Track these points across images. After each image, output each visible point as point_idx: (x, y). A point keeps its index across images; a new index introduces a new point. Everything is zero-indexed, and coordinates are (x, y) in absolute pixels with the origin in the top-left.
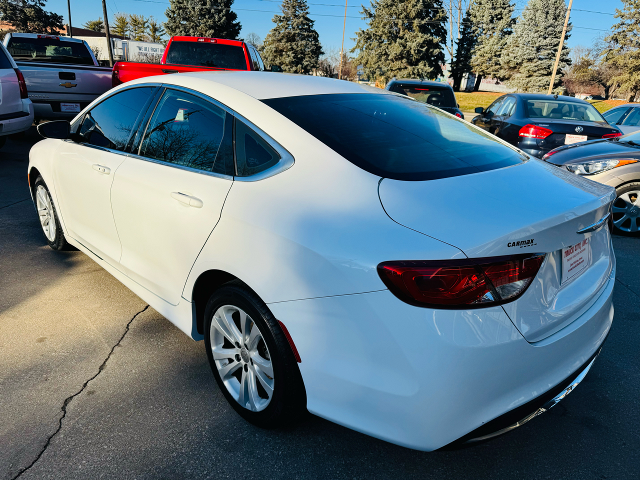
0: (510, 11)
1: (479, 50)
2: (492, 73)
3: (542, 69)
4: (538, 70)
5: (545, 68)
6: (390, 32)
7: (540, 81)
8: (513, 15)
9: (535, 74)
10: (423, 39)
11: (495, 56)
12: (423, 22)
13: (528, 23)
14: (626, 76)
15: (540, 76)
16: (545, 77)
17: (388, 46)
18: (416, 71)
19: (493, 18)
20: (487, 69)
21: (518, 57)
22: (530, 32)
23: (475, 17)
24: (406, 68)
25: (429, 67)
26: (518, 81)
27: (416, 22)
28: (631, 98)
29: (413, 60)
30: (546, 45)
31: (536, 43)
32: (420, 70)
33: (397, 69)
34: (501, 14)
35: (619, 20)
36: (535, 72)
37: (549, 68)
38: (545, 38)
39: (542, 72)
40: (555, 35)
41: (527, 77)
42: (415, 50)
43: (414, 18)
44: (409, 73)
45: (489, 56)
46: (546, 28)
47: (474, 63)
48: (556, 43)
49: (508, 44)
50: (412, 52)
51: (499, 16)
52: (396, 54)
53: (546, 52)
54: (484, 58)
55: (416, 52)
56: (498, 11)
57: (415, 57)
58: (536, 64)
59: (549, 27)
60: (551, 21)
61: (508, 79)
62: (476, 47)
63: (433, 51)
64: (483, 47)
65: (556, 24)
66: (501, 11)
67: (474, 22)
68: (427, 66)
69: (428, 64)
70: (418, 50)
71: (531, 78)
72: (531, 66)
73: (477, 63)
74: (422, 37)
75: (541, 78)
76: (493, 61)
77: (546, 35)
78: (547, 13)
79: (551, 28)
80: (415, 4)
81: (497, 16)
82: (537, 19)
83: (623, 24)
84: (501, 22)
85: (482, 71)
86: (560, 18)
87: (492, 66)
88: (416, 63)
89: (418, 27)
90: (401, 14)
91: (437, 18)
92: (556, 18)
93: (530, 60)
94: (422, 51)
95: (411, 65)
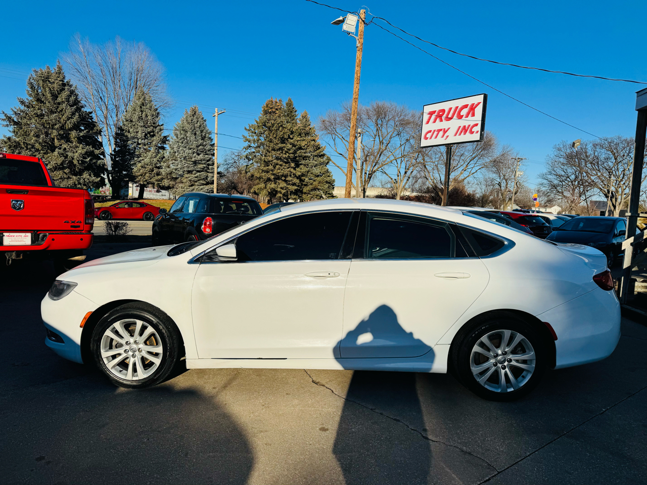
0: (161, 130)
1: (140, 162)
2: (156, 183)
3: (202, 180)
4: (199, 180)
5: (204, 179)
6: (45, 142)
7: (202, 189)
8: (165, 133)
9: (196, 184)
10: (85, 150)
11: (156, 167)
12: (81, 134)
13: (181, 141)
14: (262, 185)
15: (201, 185)
16: (204, 186)
17: (43, 156)
18: (82, 181)
19: (146, 135)
20: (150, 179)
21: (179, 169)
22: (185, 149)
23: (129, 132)
24: (69, 178)
25: (94, 177)
26: (183, 189)
27: (73, 134)
28: (268, 201)
29: (77, 170)
30: (201, 160)
31: (192, 158)
32: (86, 180)
33: (60, 178)
34: (153, 132)
35: (247, 144)
36: (196, 182)
37: (207, 179)
38: (198, 154)
39: (201, 182)
40: (206, 152)
41: (189, 186)
42: (78, 161)
43: (71, 129)
44: (75, 183)
45: (151, 167)
46: (198, 147)
47: (136, 174)
48: (208, 159)
49: (166, 157)
50: (75, 162)
51: (152, 134)
52: (57, 164)
53: (201, 166)
54: (147, 169)
55: (80, 162)
56: (150, 130)
57: (78, 167)
58: (195, 175)
59: (200, 145)
60: (201, 141)
61: (173, 187)
62: (136, 159)
63: (97, 162)
64: (143, 160)
65: (204, 143)
66: (153, 130)
67: (129, 136)
68: (92, 176)
69: (93, 174)
70: (82, 161)
71: (193, 187)
72: (192, 177)
73: (139, 174)
74: (83, 148)
75: (202, 187)
76: (155, 171)
77: (198, 152)
78: (195, 134)
79: (201, 147)
80: (70, 116)
81: (149, 133)
82: (188, 139)
83: (250, 147)
84: (155, 138)
85: (146, 181)
86: (206, 139)
87: (154, 176)
88: (80, 173)
89: (76, 139)
90: (56, 124)
91: (94, 131)
92: (203, 138)
93: (189, 172)
94: (86, 162)
95: (76, 175)
